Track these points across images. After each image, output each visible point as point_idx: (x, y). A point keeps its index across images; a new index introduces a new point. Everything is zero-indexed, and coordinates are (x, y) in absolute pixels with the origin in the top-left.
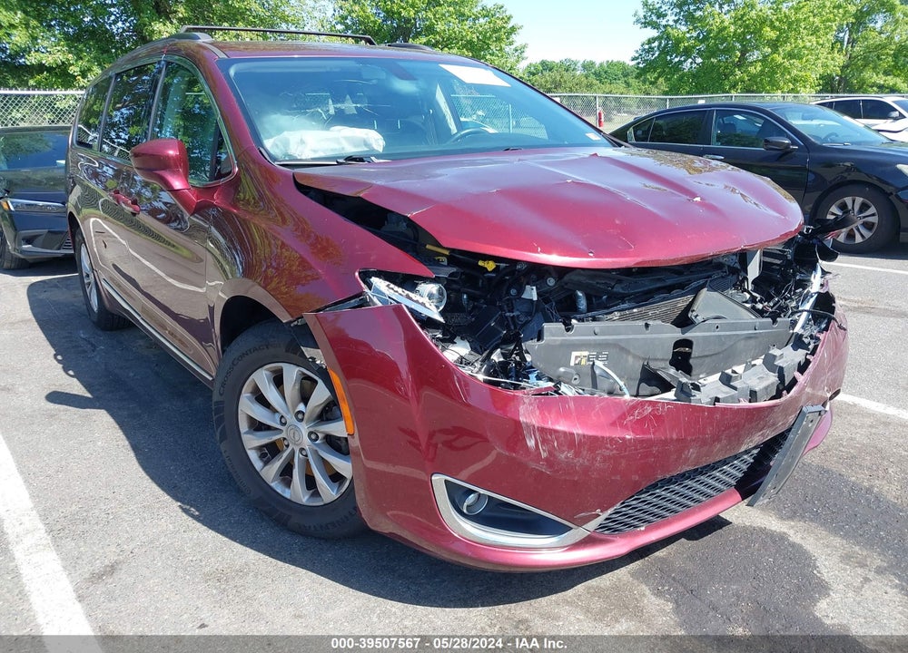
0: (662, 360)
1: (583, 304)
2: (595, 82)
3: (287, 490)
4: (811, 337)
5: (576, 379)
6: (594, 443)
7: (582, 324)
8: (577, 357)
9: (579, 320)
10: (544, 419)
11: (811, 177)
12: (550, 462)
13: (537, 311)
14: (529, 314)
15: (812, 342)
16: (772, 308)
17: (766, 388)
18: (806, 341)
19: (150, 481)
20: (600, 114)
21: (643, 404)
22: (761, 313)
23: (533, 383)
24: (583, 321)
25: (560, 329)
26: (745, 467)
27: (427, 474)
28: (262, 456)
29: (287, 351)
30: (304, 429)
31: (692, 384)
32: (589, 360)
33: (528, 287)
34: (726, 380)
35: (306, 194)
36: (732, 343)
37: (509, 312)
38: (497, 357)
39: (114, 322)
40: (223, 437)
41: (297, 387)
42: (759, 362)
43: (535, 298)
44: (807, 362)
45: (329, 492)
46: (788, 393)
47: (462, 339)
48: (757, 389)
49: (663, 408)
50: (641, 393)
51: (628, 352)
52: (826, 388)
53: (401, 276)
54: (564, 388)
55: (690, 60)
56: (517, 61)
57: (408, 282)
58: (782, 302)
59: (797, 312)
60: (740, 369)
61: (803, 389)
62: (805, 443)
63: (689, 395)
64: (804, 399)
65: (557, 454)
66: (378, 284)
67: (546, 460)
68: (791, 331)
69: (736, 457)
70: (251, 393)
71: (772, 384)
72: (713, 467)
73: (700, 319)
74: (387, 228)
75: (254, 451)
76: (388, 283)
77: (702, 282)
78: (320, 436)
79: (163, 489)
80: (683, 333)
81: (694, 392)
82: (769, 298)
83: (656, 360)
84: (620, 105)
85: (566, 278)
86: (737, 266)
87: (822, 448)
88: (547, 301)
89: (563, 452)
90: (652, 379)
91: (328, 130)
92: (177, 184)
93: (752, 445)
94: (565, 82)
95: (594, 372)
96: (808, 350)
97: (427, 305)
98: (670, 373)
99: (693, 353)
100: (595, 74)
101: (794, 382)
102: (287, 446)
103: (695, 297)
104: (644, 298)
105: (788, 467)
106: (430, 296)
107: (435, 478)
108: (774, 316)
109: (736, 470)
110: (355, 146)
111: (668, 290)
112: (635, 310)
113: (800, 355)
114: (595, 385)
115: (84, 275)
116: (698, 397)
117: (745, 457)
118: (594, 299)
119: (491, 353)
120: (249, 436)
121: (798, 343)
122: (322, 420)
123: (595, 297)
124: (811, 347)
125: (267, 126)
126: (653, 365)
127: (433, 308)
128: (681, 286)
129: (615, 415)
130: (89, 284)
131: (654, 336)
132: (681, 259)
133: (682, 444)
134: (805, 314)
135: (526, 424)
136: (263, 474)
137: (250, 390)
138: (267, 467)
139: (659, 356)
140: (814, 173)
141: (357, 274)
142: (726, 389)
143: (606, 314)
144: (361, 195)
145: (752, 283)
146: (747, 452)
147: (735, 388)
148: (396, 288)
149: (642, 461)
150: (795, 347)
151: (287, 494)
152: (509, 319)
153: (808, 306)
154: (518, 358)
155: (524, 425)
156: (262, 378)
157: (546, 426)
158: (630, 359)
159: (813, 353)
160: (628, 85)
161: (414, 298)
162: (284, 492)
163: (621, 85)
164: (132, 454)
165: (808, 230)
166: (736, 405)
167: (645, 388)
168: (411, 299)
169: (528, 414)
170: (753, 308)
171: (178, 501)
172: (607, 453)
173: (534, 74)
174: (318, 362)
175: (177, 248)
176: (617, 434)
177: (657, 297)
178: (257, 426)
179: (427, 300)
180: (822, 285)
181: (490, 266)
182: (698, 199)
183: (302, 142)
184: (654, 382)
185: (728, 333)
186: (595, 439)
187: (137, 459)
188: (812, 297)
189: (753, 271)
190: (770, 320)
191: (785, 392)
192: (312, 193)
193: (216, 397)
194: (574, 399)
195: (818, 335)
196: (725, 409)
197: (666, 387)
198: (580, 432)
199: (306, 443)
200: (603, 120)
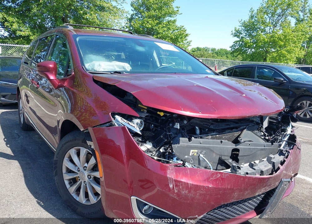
0: (227, 156)
1: (198, 132)
2: (215, 55)
3: (78, 197)
4: (286, 151)
5: (192, 161)
6: (196, 188)
7: (196, 139)
8: (192, 152)
9: (195, 138)
10: (177, 176)
11: (291, 93)
12: (178, 195)
13: (179, 133)
14: (176, 134)
15: (286, 153)
16: (272, 139)
17: (267, 170)
18: (284, 152)
19: (28, 190)
20: (216, 66)
21: (217, 173)
22: (268, 141)
23: (174, 161)
24: (197, 138)
25: (187, 140)
26: (258, 202)
27: (129, 196)
28: (70, 183)
29: (82, 142)
30: (86, 173)
31: (237, 166)
32: (197, 154)
33: (176, 123)
34: (251, 166)
35: (96, 83)
36: (255, 152)
37: (169, 132)
38: (162, 150)
39: (28, 128)
40: (56, 174)
41: (85, 157)
42: (265, 159)
43: (179, 128)
44: (284, 161)
45: (93, 200)
46: (276, 173)
47: (149, 142)
48: (263, 170)
49: (225, 175)
50: (218, 169)
51: (213, 152)
52: (292, 172)
53: (127, 116)
54: (187, 164)
55: (250, 50)
56: (188, 46)
57: (130, 118)
58: (276, 137)
59: (281, 141)
60: (257, 162)
61: (282, 171)
62: (283, 194)
63: (236, 171)
64: (282, 176)
65: (181, 191)
66: (118, 118)
67: (177, 193)
68: (279, 148)
69: (255, 197)
70: (68, 158)
71: (270, 169)
72: (245, 201)
73: (243, 141)
74: (126, 98)
75: (67, 181)
76: (121, 118)
77: (245, 127)
78: (92, 177)
79: (32, 193)
80: (236, 146)
81: (238, 170)
82: (271, 135)
83: (225, 156)
84: (224, 64)
85: (192, 121)
86: (259, 122)
87: (291, 196)
88: (183, 129)
89: (184, 191)
90: (222, 163)
91: (111, 62)
92: (52, 77)
93: (261, 193)
94: (205, 55)
95: (199, 159)
96: (285, 156)
97: (136, 127)
98: (230, 161)
99: (240, 154)
100: (216, 53)
101: (279, 168)
102: (79, 180)
103: (241, 132)
104: (222, 131)
105: (276, 203)
106: (137, 124)
107: (132, 197)
108: (272, 142)
109: (255, 203)
110: (120, 68)
111: (231, 129)
112: (217, 136)
113: (282, 158)
114: (199, 164)
115: (20, 110)
116: (240, 172)
117: (258, 198)
118: (202, 130)
119: (160, 148)
120: (66, 175)
121: (281, 153)
122: (94, 171)
123: (203, 129)
124: (286, 155)
125: (87, 58)
126: (223, 158)
127: (138, 129)
128: (237, 128)
129: (205, 177)
130: (21, 113)
131: (224, 146)
132: (236, 117)
133: (232, 190)
134: (284, 142)
135: (170, 178)
136: (69, 190)
137: (68, 156)
138: (71, 188)
139: (226, 154)
140: (292, 91)
141: (110, 114)
142: (251, 169)
143: (206, 136)
144: (115, 84)
145: (265, 129)
146: (259, 196)
147: (255, 169)
148: (124, 120)
149: (216, 197)
150: (280, 155)
151: (78, 199)
152: (168, 135)
153: (286, 139)
154: (170, 151)
155: (169, 178)
156: (72, 152)
157: (177, 179)
158: (214, 155)
159: (287, 158)
160: (227, 57)
161: (131, 124)
162: (77, 198)
163: (225, 57)
164: (23, 179)
165: (287, 110)
166: (254, 176)
167: (220, 167)
168: (129, 124)
169: (171, 174)
170: (265, 138)
171: (36, 198)
172: (201, 192)
173: (194, 52)
174: (92, 147)
175: (50, 101)
176: (206, 184)
177: (227, 131)
178: (69, 171)
179: (136, 126)
180: (292, 132)
181: (162, 114)
182: (244, 95)
183: (100, 65)
184: (223, 165)
185: (254, 147)
186: (197, 186)
187: (25, 181)
188: (287, 136)
189: (265, 124)
190: (271, 143)
191: (274, 172)
192: (99, 83)
193: (55, 158)
194: (190, 169)
195: (289, 151)
196: (250, 177)
197: (228, 167)
198: (191, 183)
199: (86, 179)
200: (217, 68)
